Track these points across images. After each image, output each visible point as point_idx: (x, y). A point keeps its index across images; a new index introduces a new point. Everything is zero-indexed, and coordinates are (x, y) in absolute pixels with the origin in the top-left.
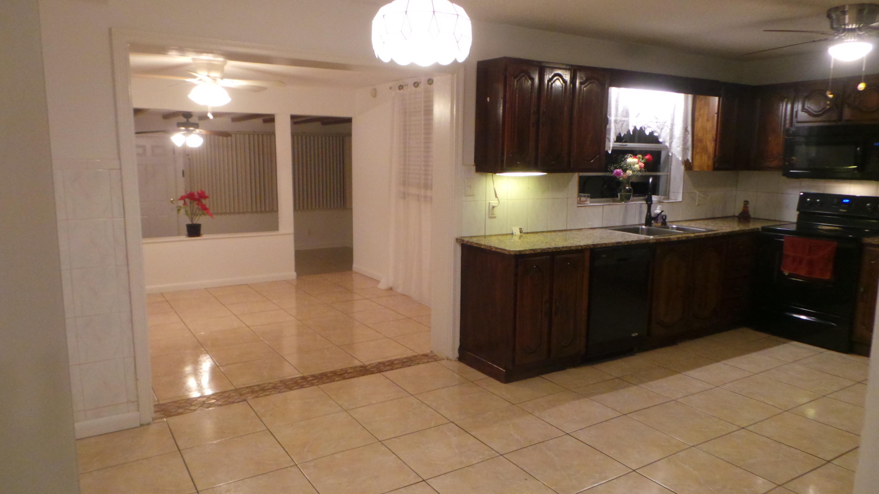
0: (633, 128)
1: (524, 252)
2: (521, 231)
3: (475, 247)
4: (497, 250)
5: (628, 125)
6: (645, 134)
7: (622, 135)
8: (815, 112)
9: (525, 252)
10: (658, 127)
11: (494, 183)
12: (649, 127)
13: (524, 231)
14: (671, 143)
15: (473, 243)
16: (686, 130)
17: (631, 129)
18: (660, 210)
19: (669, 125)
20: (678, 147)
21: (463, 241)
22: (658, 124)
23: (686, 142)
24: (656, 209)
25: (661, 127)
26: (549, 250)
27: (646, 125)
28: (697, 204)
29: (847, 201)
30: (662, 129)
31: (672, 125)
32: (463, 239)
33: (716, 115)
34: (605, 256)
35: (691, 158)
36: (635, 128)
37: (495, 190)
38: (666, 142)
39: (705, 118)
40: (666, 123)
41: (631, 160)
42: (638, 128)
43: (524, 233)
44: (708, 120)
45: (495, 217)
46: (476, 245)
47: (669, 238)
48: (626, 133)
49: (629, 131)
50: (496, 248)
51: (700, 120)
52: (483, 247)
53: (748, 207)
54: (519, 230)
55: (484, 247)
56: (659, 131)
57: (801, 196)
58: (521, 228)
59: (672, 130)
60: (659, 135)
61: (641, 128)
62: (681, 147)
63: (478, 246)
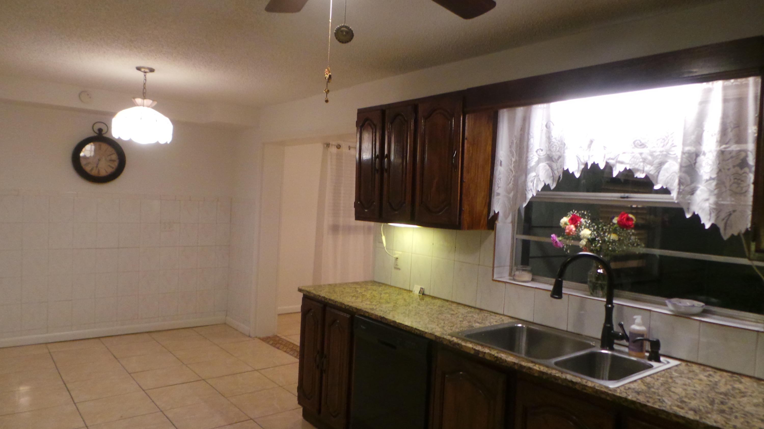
2: (421, 292)
12: (622, 163)
13: (426, 292)
19: (680, 155)
23: (743, 189)
25: (657, 161)
34: (364, 327)
38: (673, 190)
45: (399, 269)
54: (419, 290)
58: (423, 289)
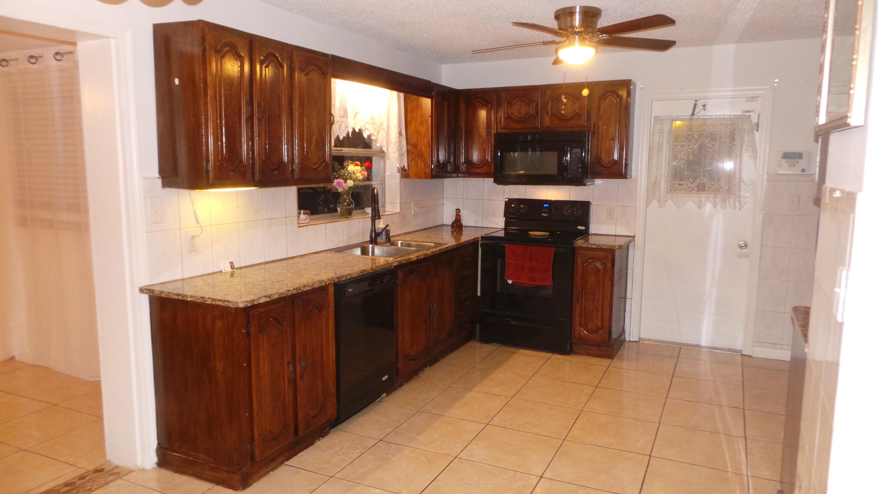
0: (352, 130)
1: (256, 301)
2: (233, 267)
3: (174, 299)
4: (214, 303)
5: (347, 127)
6: (363, 137)
7: (341, 138)
8: (518, 118)
9: (258, 301)
10: (375, 130)
11: (193, 204)
12: (367, 129)
13: (236, 265)
14: (387, 148)
15: (171, 294)
16: (400, 134)
17: (350, 131)
18: (383, 224)
19: (385, 127)
20: (396, 152)
21: (153, 291)
22: (375, 126)
23: (401, 147)
24: (379, 224)
25: (378, 130)
26: (288, 294)
27: (364, 127)
28: (413, 215)
29: (547, 205)
30: (379, 132)
31: (388, 127)
32: (151, 288)
33: (430, 118)
35: (407, 164)
36: (354, 129)
37: (195, 212)
38: (384, 147)
39: (419, 121)
40: (382, 126)
41: (351, 168)
42: (357, 130)
43: (237, 269)
44: (421, 124)
45: (196, 251)
46: (176, 297)
47: (409, 259)
48: (345, 136)
49: (348, 133)
50: (213, 300)
51: (413, 123)
52: (189, 299)
53: (460, 216)
54: (229, 265)
55: (192, 299)
56: (376, 134)
57: (506, 201)
58: (232, 262)
59: (388, 133)
60: (377, 138)
61: (360, 130)
62: (398, 153)
63: (180, 298)
